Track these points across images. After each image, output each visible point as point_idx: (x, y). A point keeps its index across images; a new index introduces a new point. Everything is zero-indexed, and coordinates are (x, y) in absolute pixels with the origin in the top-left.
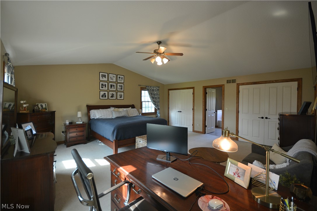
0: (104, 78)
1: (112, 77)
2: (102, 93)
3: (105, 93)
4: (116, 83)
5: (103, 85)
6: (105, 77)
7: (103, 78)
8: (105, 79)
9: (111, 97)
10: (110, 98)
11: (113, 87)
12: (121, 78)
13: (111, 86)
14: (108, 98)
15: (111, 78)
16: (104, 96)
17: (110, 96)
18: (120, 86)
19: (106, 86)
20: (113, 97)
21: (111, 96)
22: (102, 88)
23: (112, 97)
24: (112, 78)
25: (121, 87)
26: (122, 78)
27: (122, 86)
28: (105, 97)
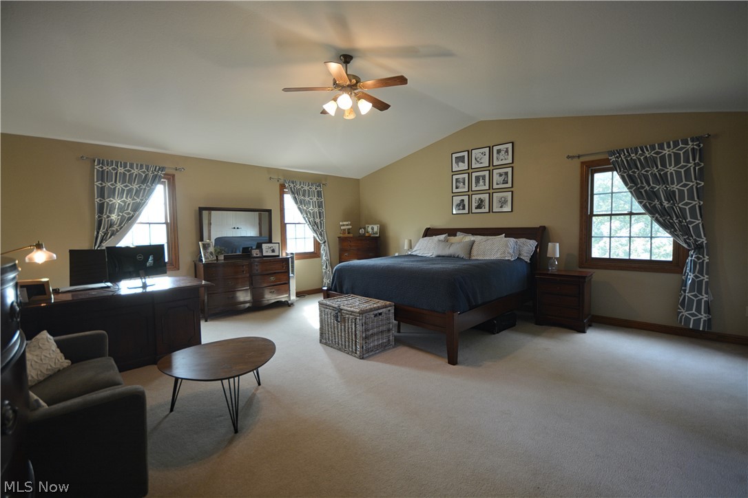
0: (460, 164)
1: (479, 155)
2: (457, 200)
3: (463, 200)
4: (491, 168)
5: (459, 182)
6: (463, 162)
7: (458, 165)
8: (463, 166)
9: (476, 208)
10: (474, 211)
11: (481, 181)
12: (503, 152)
13: (478, 178)
14: (470, 211)
15: (476, 159)
16: (461, 207)
17: (474, 205)
18: (501, 175)
19: (464, 184)
20: (481, 208)
21: (476, 204)
22: (457, 188)
23: (479, 207)
24: (478, 160)
25: (503, 177)
26: (507, 151)
27: (506, 174)
28: (464, 208)
